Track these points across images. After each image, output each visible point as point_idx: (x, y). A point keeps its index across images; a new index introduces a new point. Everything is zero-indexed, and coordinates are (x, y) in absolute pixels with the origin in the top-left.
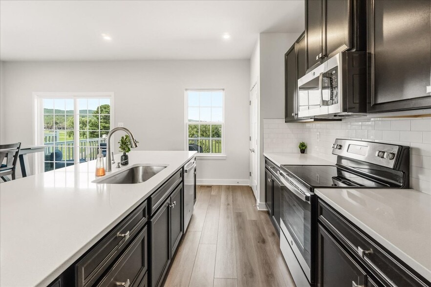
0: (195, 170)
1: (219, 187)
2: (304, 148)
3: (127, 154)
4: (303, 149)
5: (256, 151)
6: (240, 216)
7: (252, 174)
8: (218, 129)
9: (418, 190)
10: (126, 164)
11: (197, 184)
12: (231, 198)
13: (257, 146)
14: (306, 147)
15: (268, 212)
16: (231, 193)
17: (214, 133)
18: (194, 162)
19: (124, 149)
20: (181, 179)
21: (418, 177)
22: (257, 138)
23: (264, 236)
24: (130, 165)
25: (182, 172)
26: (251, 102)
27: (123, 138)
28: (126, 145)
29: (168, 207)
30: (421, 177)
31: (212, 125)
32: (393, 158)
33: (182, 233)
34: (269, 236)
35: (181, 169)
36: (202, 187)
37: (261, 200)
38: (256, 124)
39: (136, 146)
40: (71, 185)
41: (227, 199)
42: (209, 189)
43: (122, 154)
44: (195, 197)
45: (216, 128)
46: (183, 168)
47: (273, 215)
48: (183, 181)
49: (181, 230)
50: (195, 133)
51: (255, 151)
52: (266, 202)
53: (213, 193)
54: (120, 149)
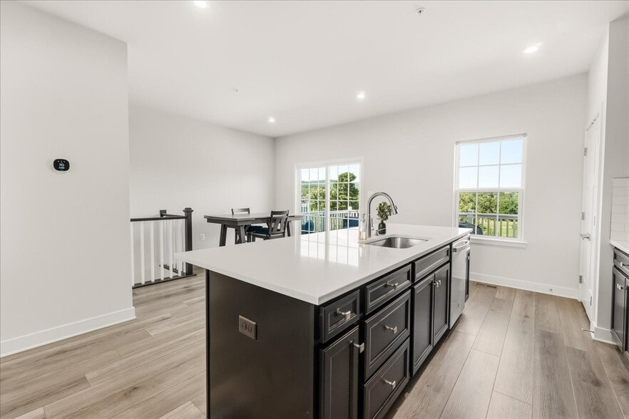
0: (469, 255)
1: (512, 291)
3: (384, 222)
5: (593, 237)
6: (550, 337)
7: (584, 280)
10: (383, 232)
11: (470, 279)
12: (532, 309)
13: (594, 227)
15: (617, 348)
16: (534, 303)
18: (466, 242)
19: (382, 217)
20: (448, 259)
22: (595, 214)
24: (388, 235)
25: (450, 250)
26: (588, 151)
27: (381, 204)
28: (384, 212)
29: (431, 285)
33: (447, 326)
34: (613, 380)
35: (448, 247)
36: (479, 284)
37: (599, 323)
38: (596, 189)
39: (397, 213)
40: (322, 256)
41: (525, 308)
42: (493, 289)
43: (380, 221)
44: (467, 293)
46: (451, 244)
48: (450, 261)
49: (446, 323)
50: (469, 210)
51: (591, 237)
52: (613, 327)
53: (498, 296)
54: (378, 217)
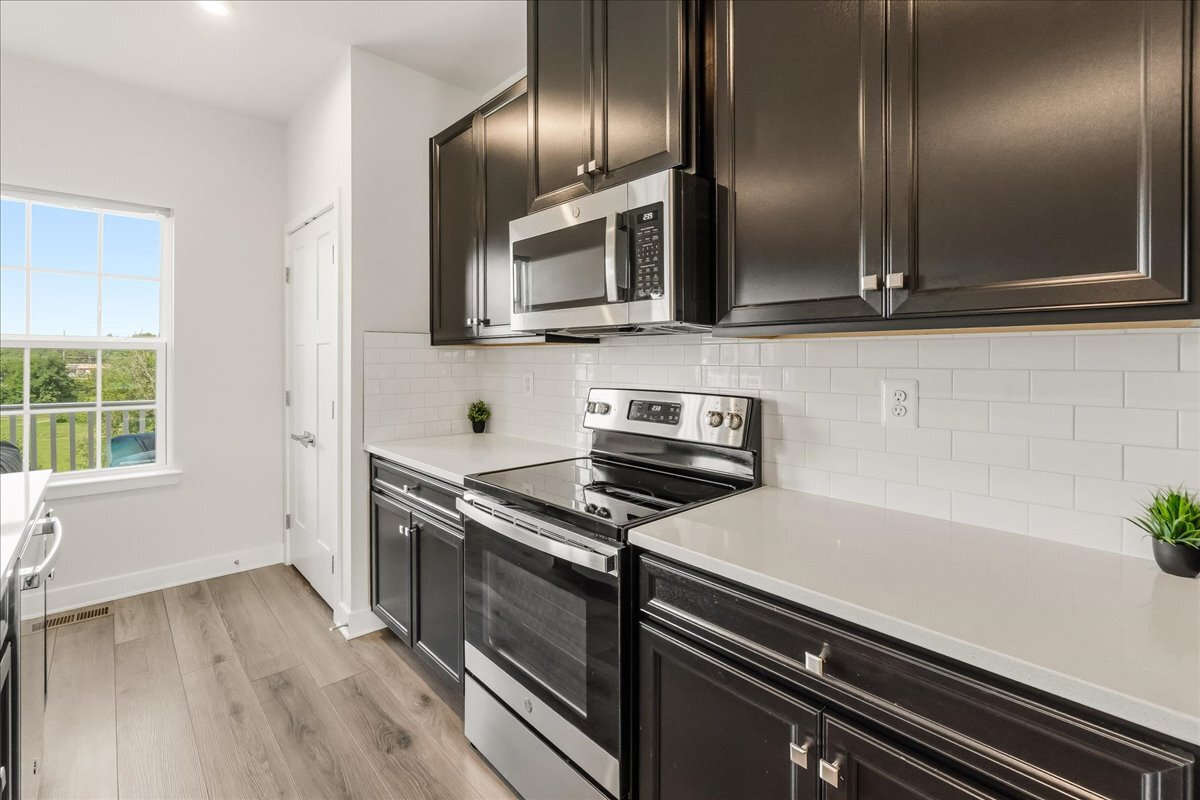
2: (484, 417)
4: (480, 419)
6: (287, 684)
7: (297, 521)
8: (62, 368)
9: (775, 486)
12: (220, 631)
13: (333, 421)
14: (489, 414)
15: (389, 635)
16: (216, 612)
17: (38, 382)
21: (775, 459)
22: (333, 396)
23: (399, 721)
26: (296, 273)
30: (780, 458)
31: (33, 351)
32: (740, 425)
34: (417, 712)
41: (204, 635)
42: (94, 622)
45: (52, 364)
47: (419, 639)
51: (320, 440)
53: (122, 635)
